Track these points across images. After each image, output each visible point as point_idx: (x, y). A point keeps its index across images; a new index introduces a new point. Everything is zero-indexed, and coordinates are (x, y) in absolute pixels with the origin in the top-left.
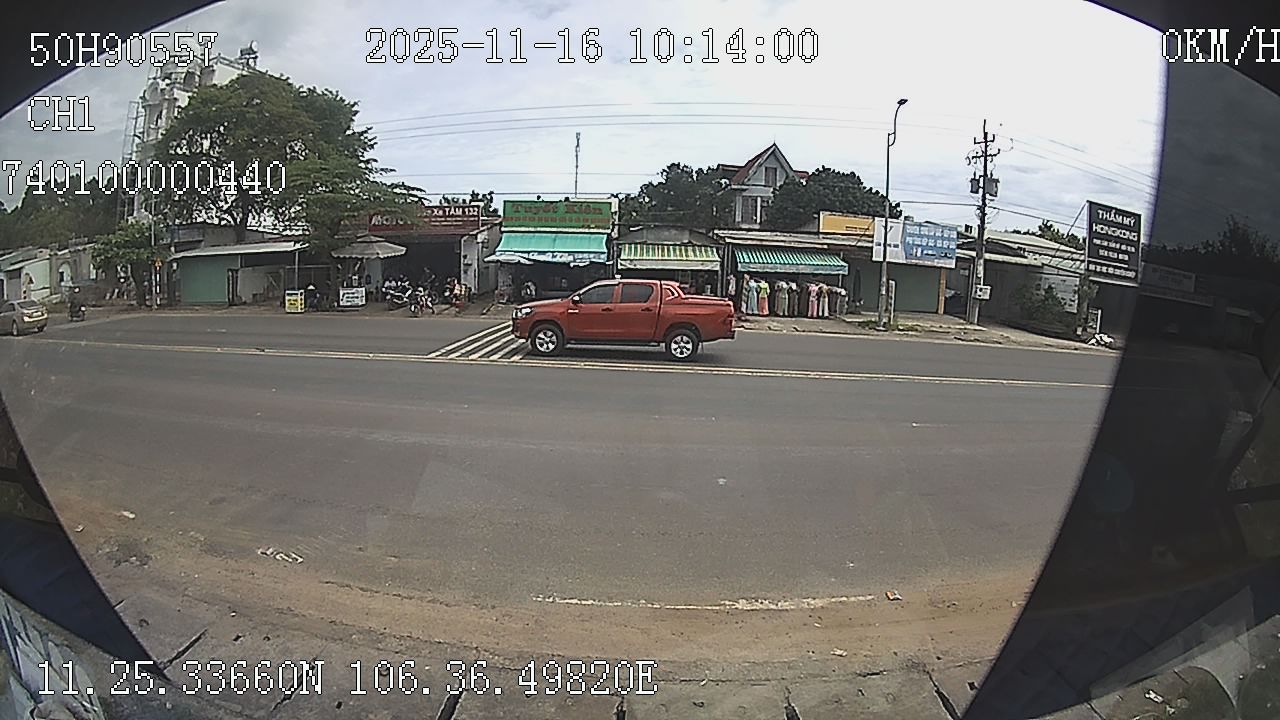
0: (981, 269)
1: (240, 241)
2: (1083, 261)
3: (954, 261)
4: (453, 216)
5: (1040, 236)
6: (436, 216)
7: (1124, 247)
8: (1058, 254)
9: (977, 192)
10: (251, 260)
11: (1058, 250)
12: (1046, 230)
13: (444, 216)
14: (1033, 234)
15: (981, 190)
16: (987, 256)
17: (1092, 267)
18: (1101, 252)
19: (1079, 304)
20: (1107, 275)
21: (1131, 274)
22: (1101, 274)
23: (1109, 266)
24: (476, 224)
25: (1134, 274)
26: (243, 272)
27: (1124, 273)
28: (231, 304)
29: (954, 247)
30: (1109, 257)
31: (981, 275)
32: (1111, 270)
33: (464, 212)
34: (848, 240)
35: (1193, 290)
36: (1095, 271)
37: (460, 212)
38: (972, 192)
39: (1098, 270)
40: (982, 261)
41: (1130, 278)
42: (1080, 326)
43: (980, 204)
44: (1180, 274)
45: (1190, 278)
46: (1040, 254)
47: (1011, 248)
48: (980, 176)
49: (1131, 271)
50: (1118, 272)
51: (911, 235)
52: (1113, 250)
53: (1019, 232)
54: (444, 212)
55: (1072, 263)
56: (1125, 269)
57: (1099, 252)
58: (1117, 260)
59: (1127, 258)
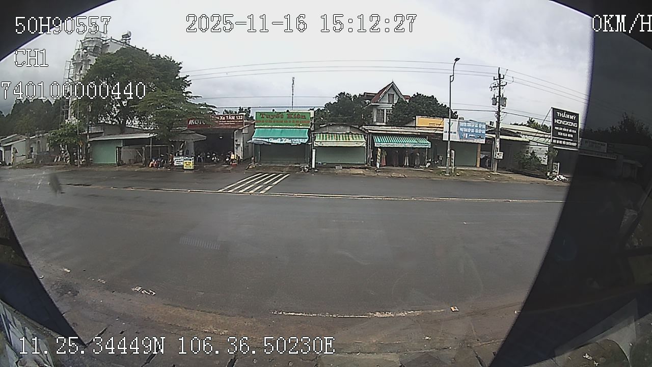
0: (498, 144)
1: (122, 133)
2: (550, 138)
3: (484, 140)
4: (230, 120)
5: (528, 126)
6: (221, 120)
7: (570, 131)
8: (537, 135)
9: (496, 105)
10: (127, 142)
11: (537, 133)
12: (531, 123)
13: (226, 120)
14: (525, 125)
15: (498, 104)
16: (501, 137)
17: (554, 141)
18: (559, 133)
19: (548, 160)
20: (562, 145)
21: (575, 144)
22: (559, 144)
23: (563, 140)
24: (242, 124)
26: (124, 149)
27: (570, 144)
28: (119, 165)
29: (484, 133)
30: (562, 136)
31: (498, 147)
32: (564, 143)
33: (236, 118)
34: (431, 130)
35: (606, 152)
36: (556, 143)
37: (234, 118)
38: (493, 104)
39: (558, 142)
40: (498, 140)
41: (574, 146)
42: (549, 171)
43: (497, 110)
44: (599, 144)
45: (604, 145)
46: (528, 135)
47: (513, 132)
48: (497, 96)
49: (574, 142)
50: (568, 143)
51: (462, 127)
52: (565, 132)
53: (517, 125)
54: (226, 118)
55: (544, 139)
56: (571, 142)
57: (558, 133)
58: (567, 137)
59: (572, 136)
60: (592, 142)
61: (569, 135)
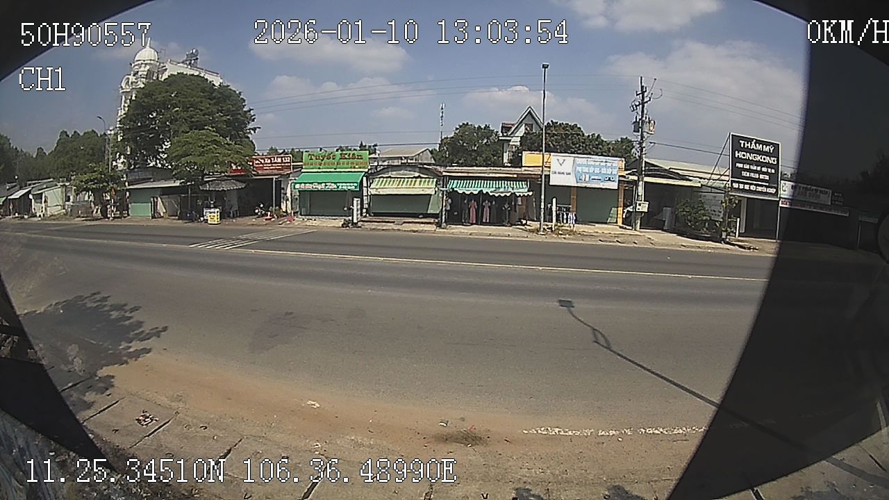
0: (641, 190)
2: (728, 181)
3: (617, 183)
4: (276, 163)
6: (266, 163)
7: (764, 169)
8: (709, 176)
10: (166, 191)
13: (271, 163)
15: (640, 130)
16: (647, 179)
17: (736, 185)
18: (744, 174)
19: (724, 214)
20: (750, 191)
21: (772, 190)
22: (744, 190)
23: (752, 184)
24: (288, 167)
25: (775, 190)
26: (162, 198)
27: (764, 190)
28: (153, 217)
30: (750, 177)
31: (642, 194)
32: (753, 188)
33: (282, 160)
35: (830, 204)
36: (739, 188)
37: (279, 160)
39: (741, 186)
40: (642, 184)
41: (770, 193)
42: (724, 232)
43: (640, 139)
48: (639, 119)
49: (772, 187)
50: (760, 189)
51: (579, 165)
52: (755, 171)
54: (271, 160)
56: (766, 186)
57: (741, 173)
58: (758, 180)
59: (768, 179)
60: (803, 188)
61: (762, 177)
